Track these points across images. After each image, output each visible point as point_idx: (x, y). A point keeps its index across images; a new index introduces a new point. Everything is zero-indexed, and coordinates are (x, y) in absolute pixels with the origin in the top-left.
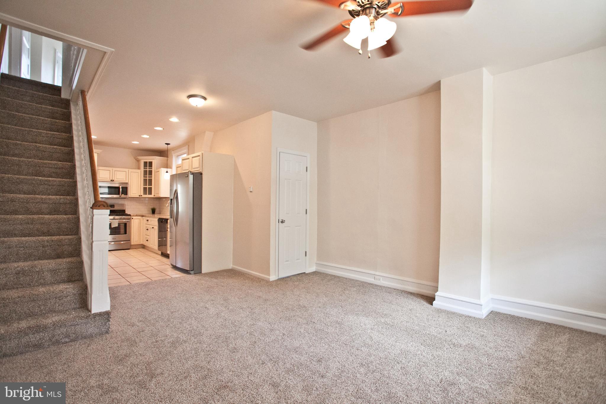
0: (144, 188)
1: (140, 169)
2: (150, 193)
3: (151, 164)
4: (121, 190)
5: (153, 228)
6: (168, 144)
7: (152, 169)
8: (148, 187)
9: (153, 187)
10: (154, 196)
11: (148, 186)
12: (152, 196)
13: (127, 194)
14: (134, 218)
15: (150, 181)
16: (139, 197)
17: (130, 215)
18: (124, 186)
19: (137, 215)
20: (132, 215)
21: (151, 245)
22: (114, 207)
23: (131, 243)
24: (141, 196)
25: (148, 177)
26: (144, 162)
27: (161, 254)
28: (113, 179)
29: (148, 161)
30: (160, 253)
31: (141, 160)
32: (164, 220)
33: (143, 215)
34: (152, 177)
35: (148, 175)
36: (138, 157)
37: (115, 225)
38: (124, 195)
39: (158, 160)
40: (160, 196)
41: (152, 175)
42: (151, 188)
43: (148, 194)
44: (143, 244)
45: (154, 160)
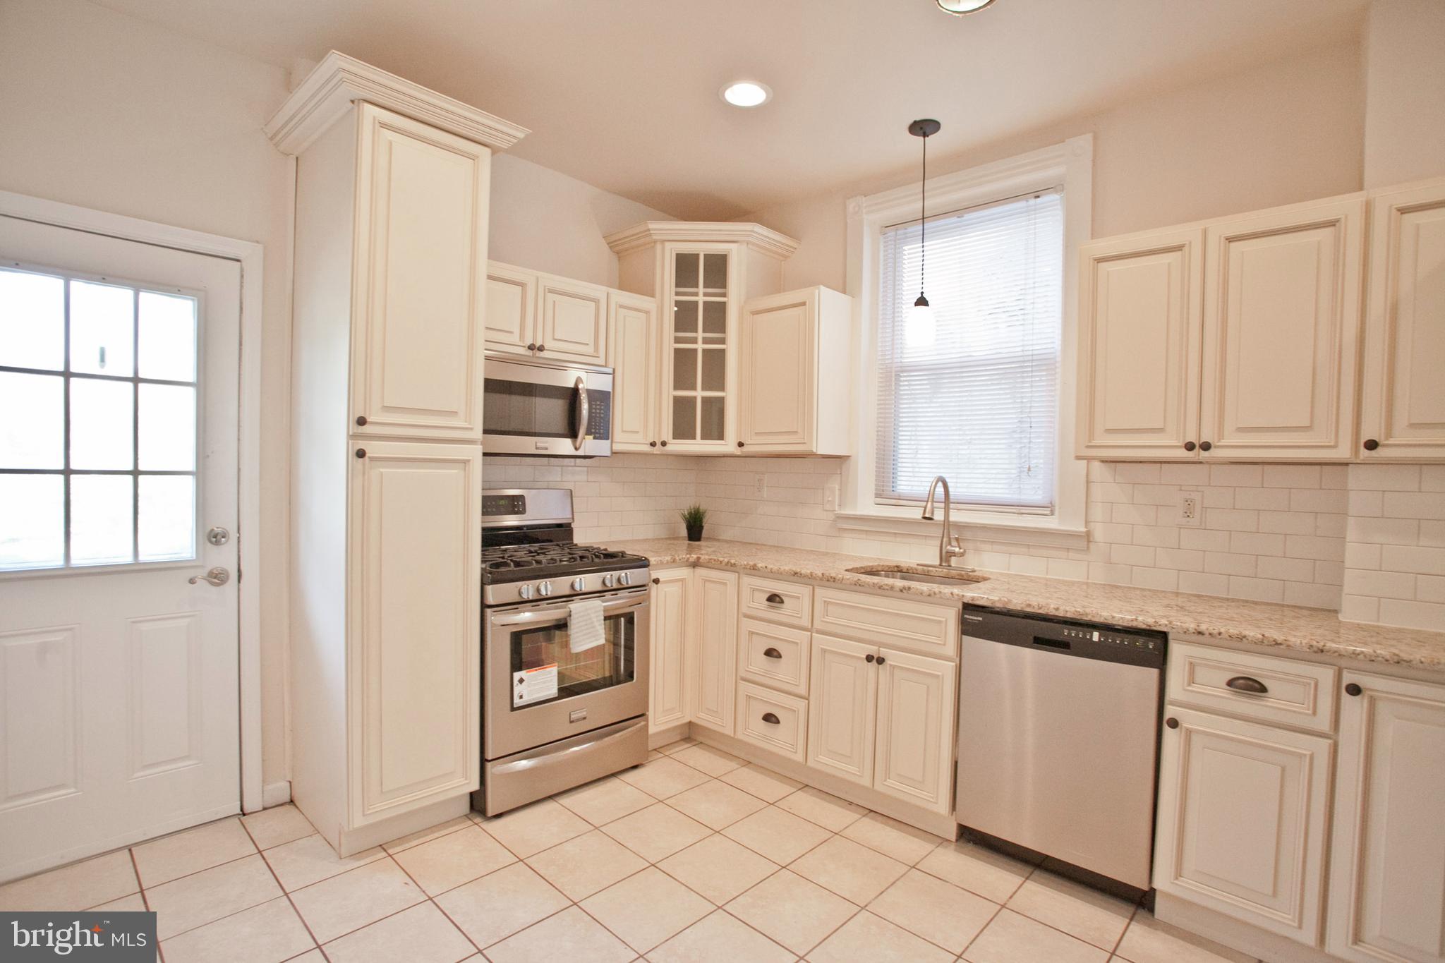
0: (678, 401)
1: (655, 295)
2: (715, 429)
3: (717, 268)
4: (585, 407)
5: (872, 659)
6: (923, 128)
7: (724, 295)
8: (699, 394)
9: (730, 394)
10: (741, 445)
11: (704, 389)
12: (727, 446)
13: (605, 436)
14: (661, 575)
15: (716, 360)
16: (647, 449)
17: (642, 563)
18: (596, 384)
19: (676, 562)
20: (653, 560)
21: (823, 759)
22: (523, 512)
23: (646, 727)
24: (664, 444)
25: (700, 340)
26: (679, 255)
27: (953, 837)
28: (539, 342)
29: (702, 249)
31: (659, 247)
32: (1100, 636)
33: (701, 560)
34: (723, 341)
35: (704, 331)
36: (653, 225)
37: (594, 636)
38: (595, 438)
39: (754, 244)
40: (815, 451)
41: (722, 329)
42: (720, 403)
43: (702, 439)
44: (696, 725)
45: (740, 244)
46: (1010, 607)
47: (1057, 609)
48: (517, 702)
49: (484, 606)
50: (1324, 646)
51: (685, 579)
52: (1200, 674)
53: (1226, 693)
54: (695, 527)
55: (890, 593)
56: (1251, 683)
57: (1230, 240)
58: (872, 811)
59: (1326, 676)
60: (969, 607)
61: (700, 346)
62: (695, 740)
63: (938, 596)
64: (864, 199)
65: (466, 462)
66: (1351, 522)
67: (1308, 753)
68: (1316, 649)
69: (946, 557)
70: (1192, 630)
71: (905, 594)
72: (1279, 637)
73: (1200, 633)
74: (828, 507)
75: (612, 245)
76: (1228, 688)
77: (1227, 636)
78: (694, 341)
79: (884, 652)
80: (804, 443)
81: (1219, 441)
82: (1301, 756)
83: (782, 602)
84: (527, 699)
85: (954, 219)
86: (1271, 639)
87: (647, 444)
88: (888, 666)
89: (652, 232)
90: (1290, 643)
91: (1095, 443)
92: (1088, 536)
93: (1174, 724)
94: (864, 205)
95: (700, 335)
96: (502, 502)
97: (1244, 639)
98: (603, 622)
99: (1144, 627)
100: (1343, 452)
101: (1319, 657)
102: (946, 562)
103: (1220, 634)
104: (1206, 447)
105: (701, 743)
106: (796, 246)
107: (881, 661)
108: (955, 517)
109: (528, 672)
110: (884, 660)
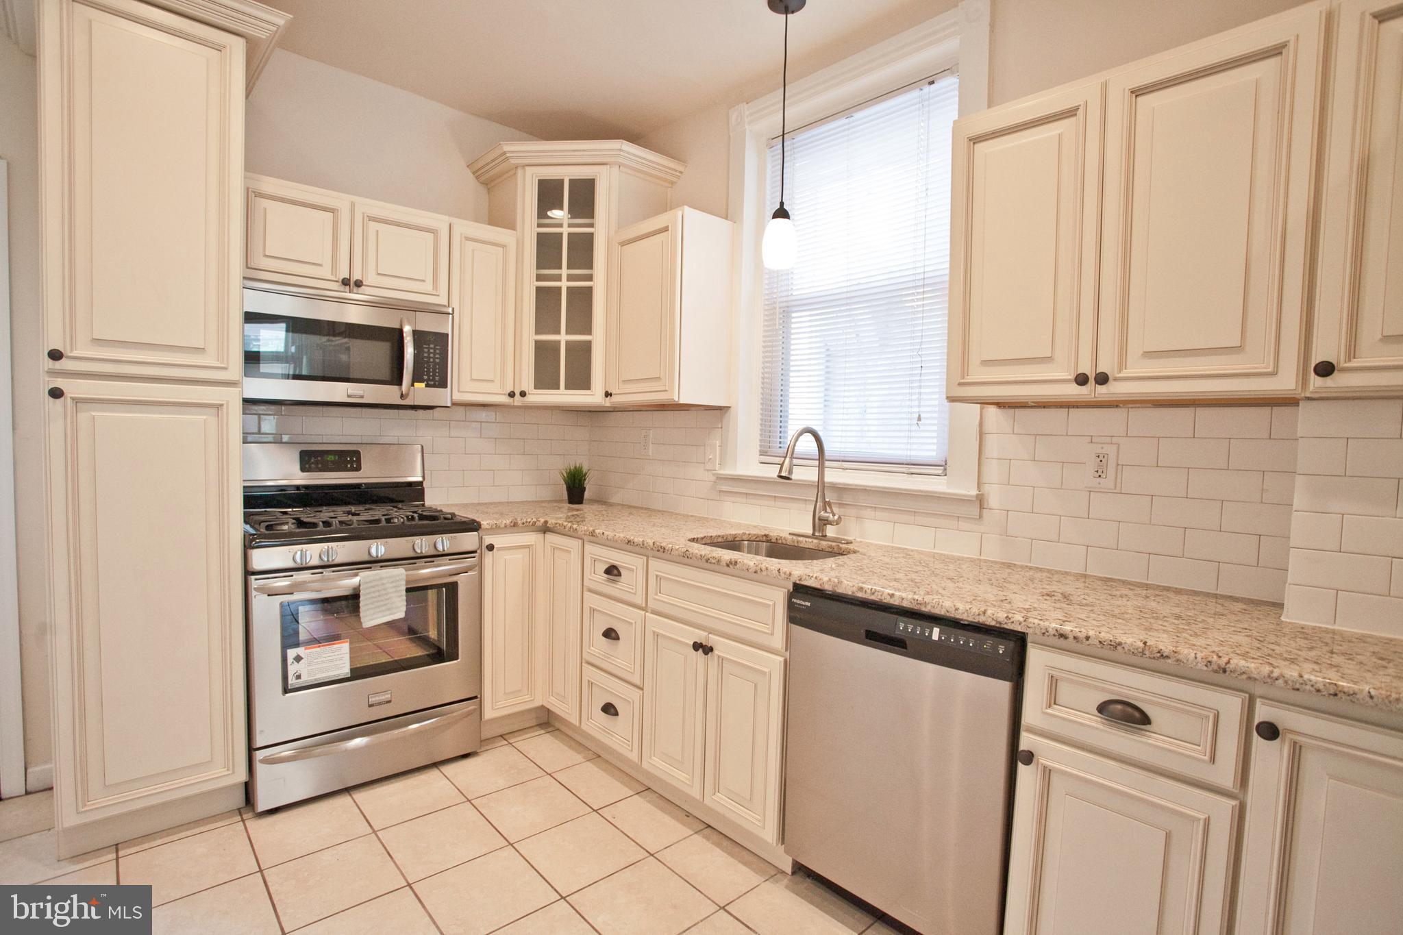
0: (540, 348)
1: (514, 228)
2: (580, 379)
3: (583, 194)
4: (409, 350)
5: (700, 648)
7: (592, 225)
8: (563, 338)
9: (598, 338)
10: (608, 394)
11: (568, 332)
12: (592, 397)
13: (443, 384)
14: (497, 540)
15: (582, 299)
16: (505, 399)
17: (471, 526)
18: (428, 324)
19: (515, 527)
20: (484, 524)
21: (656, 761)
22: (358, 469)
23: (480, 711)
24: (523, 394)
25: (564, 278)
26: (540, 181)
27: (789, 868)
28: (357, 276)
29: (566, 174)
31: (520, 172)
32: (941, 633)
33: (548, 525)
34: (590, 278)
35: (569, 267)
36: (508, 147)
37: (389, 609)
38: (427, 386)
39: (626, 166)
40: (677, 400)
41: (589, 264)
42: (586, 348)
43: (566, 388)
44: (548, 709)
45: (608, 166)
46: (840, 590)
47: (892, 596)
48: (292, 681)
49: (248, 573)
50: (1228, 662)
51: (532, 545)
52: (1064, 690)
53: (1095, 721)
54: (575, 489)
55: (716, 567)
56: (1130, 710)
57: (1138, 92)
58: (709, 826)
59: (1230, 706)
60: (799, 590)
61: (564, 284)
62: (553, 726)
63: (764, 573)
64: (746, 106)
65: (218, 407)
66: (1300, 481)
67: (1203, 817)
68: (1215, 667)
69: (820, 524)
70: (1052, 632)
71: (731, 570)
72: (1167, 648)
73: (1063, 636)
74: (709, 466)
75: (477, 174)
76: (1099, 715)
77: (1096, 642)
78: (558, 278)
79: (713, 640)
80: (666, 391)
81: (1120, 371)
82: (1194, 820)
83: (619, 574)
84: (306, 679)
85: (844, 121)
86: (1156, 650)
87: (505, 394)
88: (716, 658)
89: (508, 155)
90: (1180, 657)
91: (968, 379)
92: (981, 500)
93: (1029, 758)
94: (747, 113)
95: (564, 271)
96: (331, 458)
97: (1119, 648)
98: (404, 593)
99: (993, 623)
100: (1285, 382)
101: (1220, 678)
102: (819, 531)
103: (1088, 638)
104: (1102, 379)
105: (558, 729)
106: (680, 168)
107: (708, 650)
108: (831, 476)
109: (306, 649)
110: (711, 649)
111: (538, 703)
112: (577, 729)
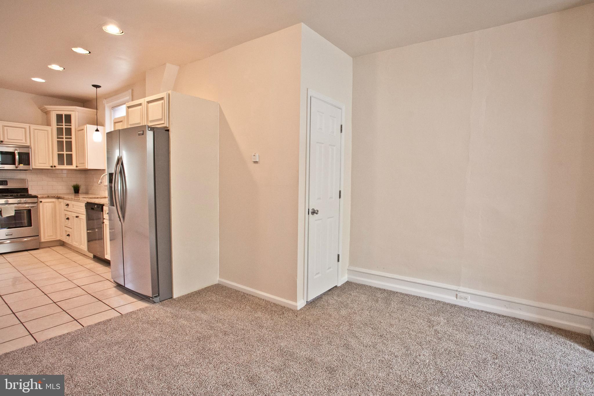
0: (59, 155)
1: (51, 126)
2: (70, 162)
3: (68, 118)
4: (17, 157)
5: (77, 217)
6: (97, 86)
7: (70, 126)
8: (65, 153)
9: (74, 153)
10: (76, 166)
11: (66, 151)
12: (73, 167)
13: (29, 164)
14: (43, 200)
15: (69, 144)
16: (50, 168)
17: (36, 197)
18: (23, 151)
19: (48, 197)
20: (39, 196)
21: (74, 243)
22: (7, 185)
23: (39, 239)
24: (55, 166)
25: (64, 138)
26: (57, 115)
27: (92, 257)
28: (2, 140)
29: (64, 113)
30: (92, 255)
31: (51, 112)
32: (97, 206)
33: (58, 197)
34: (71, 138)
35: (65, 135)
36: (46, 107)
37: (9, 214)
38: (24, 165)
39: (80, 112)
40: (87, 168)
41: (71, 135)
42: (71, 155)
43: (66, 165)
44: (63, 242)
45: (74, 112)
47: (93, 201)
51: (54, 202)
55: (79, 201)
61: (64, 140)
62: (65, 245)
75: (42, 111)
76: (107, 214)
78: (63, 138)
79: (79, 215)
80: (85, 166)
83: (68, 206)
87: (50, 166)
99: (101, 204)
106: (97, 112)
110: (78, 217)
111: (58, 239)
112: (72, 246)
